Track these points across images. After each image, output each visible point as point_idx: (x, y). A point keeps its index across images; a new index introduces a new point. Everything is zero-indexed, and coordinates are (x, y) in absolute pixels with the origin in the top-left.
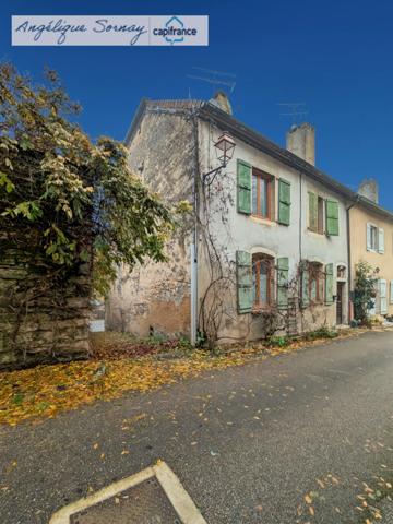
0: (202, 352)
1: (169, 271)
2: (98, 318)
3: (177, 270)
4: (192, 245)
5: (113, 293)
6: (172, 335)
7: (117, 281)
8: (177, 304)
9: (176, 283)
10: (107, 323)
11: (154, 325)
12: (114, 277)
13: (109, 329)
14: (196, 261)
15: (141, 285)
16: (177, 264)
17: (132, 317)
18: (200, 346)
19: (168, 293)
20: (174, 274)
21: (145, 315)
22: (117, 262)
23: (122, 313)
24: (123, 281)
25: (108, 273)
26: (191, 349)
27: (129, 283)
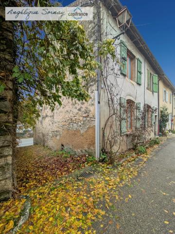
0: (105, 165)
1: (76, 111)
2: (30, 137)
3: (83, 110)
4: (96, 92)
5: (38, 125)
6: (78, 151)
7: (40, 118)
8: (82, 132)
9: (81, 118)
10: (34, 140)
11: (64, 144)
12: (38, 116)
13: (36, 144)
14: (99, 103)
15: (55, 120)
16: (83, 106)
17: (49, 138)
18: (103, 161)
19: (75, 125)
20: (80, 113)
21: (58, 137)
22: (41, 105)
23: (43, 136)
24: (44, 118)
25: (34, 112)
26: (96, 162)
27: (47, 119)
